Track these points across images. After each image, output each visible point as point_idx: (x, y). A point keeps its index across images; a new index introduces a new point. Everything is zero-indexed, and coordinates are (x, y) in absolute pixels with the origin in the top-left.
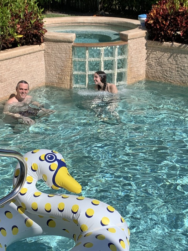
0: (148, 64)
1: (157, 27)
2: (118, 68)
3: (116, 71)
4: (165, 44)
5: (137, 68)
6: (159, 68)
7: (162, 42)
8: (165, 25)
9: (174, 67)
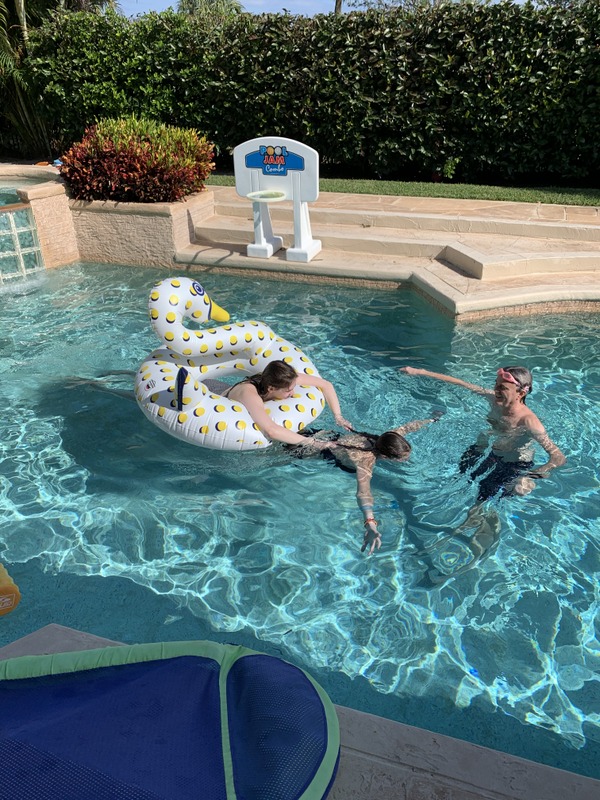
0: (79, 236)
1: (75, 177)
2: (23, 246)
3: (20, 252)
4: (97, 203)
5: (58, 243)
6: (95, 241)
7: (90, 201)
8: (86, 174)
9: (115, 239)
